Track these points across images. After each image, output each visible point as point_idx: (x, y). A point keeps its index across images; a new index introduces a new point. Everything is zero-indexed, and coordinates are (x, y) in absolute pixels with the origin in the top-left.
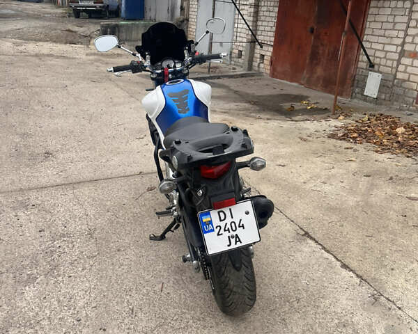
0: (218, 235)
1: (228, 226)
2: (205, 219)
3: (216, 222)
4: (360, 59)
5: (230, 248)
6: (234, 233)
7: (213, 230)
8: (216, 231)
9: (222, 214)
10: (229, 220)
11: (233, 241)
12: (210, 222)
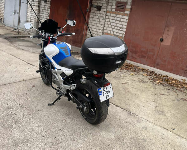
0: (103, 95)
1: (106, 92)
2: (100, 91)
3: (103, 91)
4: (87, 34)
5: (107, 99)
6: (107, 94)
7: (102, 94)
8: (103, 94)
9: (104, 88)
10: (106, 90)
11: (107, 97)
12: (101, 91)
